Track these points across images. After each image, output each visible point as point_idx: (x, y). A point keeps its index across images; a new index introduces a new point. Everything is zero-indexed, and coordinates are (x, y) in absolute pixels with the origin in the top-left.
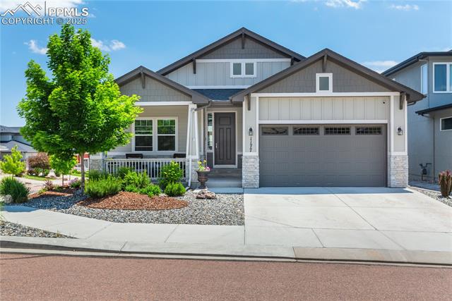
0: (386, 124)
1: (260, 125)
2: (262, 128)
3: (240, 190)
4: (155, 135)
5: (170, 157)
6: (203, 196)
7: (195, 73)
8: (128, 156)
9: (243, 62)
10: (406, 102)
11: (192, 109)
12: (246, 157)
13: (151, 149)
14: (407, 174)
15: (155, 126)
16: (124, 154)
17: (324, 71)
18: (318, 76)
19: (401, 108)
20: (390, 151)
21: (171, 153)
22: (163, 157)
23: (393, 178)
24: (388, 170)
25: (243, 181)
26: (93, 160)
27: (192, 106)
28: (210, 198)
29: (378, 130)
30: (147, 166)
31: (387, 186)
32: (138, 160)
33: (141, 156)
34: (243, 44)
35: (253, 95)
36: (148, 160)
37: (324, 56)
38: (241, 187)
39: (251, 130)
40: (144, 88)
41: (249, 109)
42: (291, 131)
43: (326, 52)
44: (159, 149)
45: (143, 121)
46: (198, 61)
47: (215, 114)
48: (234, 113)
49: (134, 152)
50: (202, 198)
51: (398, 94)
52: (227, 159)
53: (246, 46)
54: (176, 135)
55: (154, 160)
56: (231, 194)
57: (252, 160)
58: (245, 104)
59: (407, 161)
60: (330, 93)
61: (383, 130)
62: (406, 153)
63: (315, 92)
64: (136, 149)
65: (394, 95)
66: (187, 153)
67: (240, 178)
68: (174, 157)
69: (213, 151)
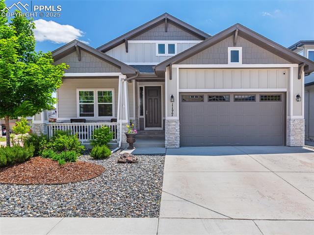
0: (285, 93)
1: (180, 93)
2: (182, 96)
3: (163, 151)
4: (96, 103)
5: (108, 121)
6: (124, 160)
7: (127, 52)
8: (72, 121)
9: (167, 43)
10: (303, 73)
11: (122, 79)
12: (168, 121)
13: (93, 115)
14: (303, 135)
15: (96, 97)
16: (69, 119)
17: (235, 45)
18: (230, 49)
19: (299, 77)
20: (289, 115)
21: (109, 118)
22: (103, 121)
23: (292, 138)
24: (287, 131)
25: (166, 142)
26: (36, 125)
27: (122, 77)
28: (130, 162)
29: (279, 98)
30: (86, 129)
31: (285, 145)
32: (82, 124)
33: (84, 121)
34: (166, 28)
35: (174, 66)
36: (90, 124)
37: (235, 30)
38: (165, 147)
39: (172, 97)
40: (80, 60)
41: (171, 79)
42: (206, 98)
43: (238, 26)
44: (99, 115)
45: (85, 92)
46: (129, 42)
47: (145, 87)
48: (160, 87)
49: (79, 117)
50: (123, 163)
51: (297, 65)
52: (155, 123)
53: (168, 30)
54: (113, 103)
55: (96, 124)
56: (154, 155)
57: (174, 123)
58: (167, 74)
59: (303, 124)
60: (239, 64)
61: (282, 98)
62: (303, 117)
63: (227, 63)
64: (81, 115)
65: (294, 67)
66: (118, 118)
67: (163, 139)
68: (112, 122)
69: (144, 117)
